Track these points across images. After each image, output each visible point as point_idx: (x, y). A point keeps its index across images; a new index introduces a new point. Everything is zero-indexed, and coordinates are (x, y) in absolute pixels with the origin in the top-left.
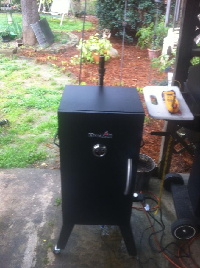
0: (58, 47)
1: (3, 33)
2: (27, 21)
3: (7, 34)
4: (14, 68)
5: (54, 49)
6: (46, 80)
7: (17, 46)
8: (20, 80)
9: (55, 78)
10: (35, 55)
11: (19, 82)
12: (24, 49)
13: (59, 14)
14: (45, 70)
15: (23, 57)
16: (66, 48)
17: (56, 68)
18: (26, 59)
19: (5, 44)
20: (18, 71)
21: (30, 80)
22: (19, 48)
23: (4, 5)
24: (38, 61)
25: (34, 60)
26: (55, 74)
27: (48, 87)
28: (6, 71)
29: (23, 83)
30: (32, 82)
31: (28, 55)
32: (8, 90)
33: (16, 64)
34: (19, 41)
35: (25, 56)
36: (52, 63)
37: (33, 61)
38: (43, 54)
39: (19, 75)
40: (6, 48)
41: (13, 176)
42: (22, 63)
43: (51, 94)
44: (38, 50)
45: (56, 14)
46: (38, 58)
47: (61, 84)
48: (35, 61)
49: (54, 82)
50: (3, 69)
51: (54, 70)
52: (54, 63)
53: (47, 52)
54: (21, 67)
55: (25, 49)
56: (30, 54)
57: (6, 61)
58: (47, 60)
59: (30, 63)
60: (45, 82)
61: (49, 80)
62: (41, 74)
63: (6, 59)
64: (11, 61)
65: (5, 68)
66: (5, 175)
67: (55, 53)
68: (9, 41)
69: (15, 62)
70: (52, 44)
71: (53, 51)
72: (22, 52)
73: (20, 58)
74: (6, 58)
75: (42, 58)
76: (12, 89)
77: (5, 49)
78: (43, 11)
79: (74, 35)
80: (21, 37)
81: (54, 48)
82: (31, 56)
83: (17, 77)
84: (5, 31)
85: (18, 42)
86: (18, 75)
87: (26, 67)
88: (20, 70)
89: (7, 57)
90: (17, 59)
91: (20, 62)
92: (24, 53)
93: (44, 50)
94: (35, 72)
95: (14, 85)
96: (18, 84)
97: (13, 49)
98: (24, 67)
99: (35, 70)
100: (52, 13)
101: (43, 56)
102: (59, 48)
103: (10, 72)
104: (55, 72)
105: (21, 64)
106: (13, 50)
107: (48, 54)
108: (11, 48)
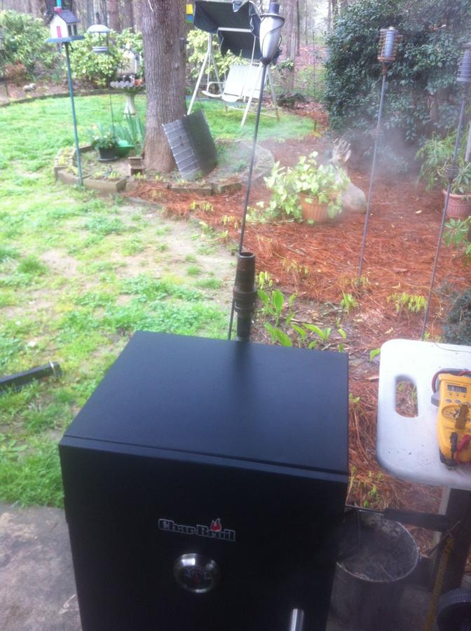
0: (221, 180)
1: (101, 142)
2: (157, 116)
3: (110, 145)
4: (111, 227)
5: (212, 184)
6: (177, 261)
7: (129, 173)
8: (117, 258)
9: (202, 257)
10: (166, 197)
11: (114, 264)
12: (142, 180)
13: (240, 101)
14: (182, 234)
15: (139, 200)
16: (240, 182)
17: (206, 232)
18: (144, 205)
19: (103, 166)
20: (118, 234)
21: (140, 258)
22: (132, 178)
23: (124, 76)
24: (170, 213)
25: (160, 208)
26: (203, 246)
27: (178, 278)
28: (90, 234)
29: (124, 266)
30: (143, 265)
31: (150, 197)
32: (82, 282)
33: (119, 217)
34: (135, 162)
35: (142, 198)
36: (200, 218)
37: (158, 211)
38: (184, 195)
39: (119, 244)
40: (104, 177)
41: (29, 531)
42: (132, 215)
43: (180, 297)
44: (173, 187)
45: (234, 99)
46: (171, 205)
47: (212, 274)
48: (163, 211)
49: (195, 266)
50: (86, 227)
51: (203, 236)
52: (204, 220)
53: (195, 190)
54: (129, 224)
55: (146, 182)
56: (154, 194)
57: (96, 207)
58: (191, 211)
59: (151, 216)
60: (174, 265)
61: (183, 262)
62: (169, 246)
63: (96, 204)
64: (109, 210)
65: (91, 226)
66: (11, 524)
67: (213, 193)
68: (114, 161)
69: (117, 213)
70: (211, 171)
71: (209, 188)
72: (137, 188)
73: (132, 203)
74: (98, 201)
75: (179, 206)
76: (93, 281)
77: (99, 178)
78: (206, 93)
79: (266, 150)
80: (141, 153)
81: (214, 181)
82: (155, 200)
83: (111, 249)
84: (106, 137)
85: (132, 165)
86: (116, 244)
87: (140, 226)
88: (124, 233)
89: (103, 198)
90: (125, 205)
91: (128, 213)
92: (141, 192)
93: (188, 185)
94: (158, 239)
95: (100, 270)
96: (111, 269)
97: (118, 179)
98: (135, 225)
99: (158, 234)
100: (225, 98)
101: (184, 201)
102: (223, 182)
103: (99, 237)
104: (204, 241)
105: (129, 218)
106: (116, 182)
107: (197, 196)
108: (114, 177)
